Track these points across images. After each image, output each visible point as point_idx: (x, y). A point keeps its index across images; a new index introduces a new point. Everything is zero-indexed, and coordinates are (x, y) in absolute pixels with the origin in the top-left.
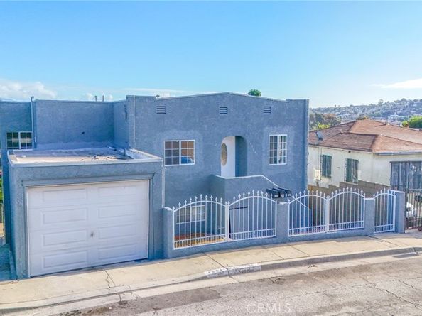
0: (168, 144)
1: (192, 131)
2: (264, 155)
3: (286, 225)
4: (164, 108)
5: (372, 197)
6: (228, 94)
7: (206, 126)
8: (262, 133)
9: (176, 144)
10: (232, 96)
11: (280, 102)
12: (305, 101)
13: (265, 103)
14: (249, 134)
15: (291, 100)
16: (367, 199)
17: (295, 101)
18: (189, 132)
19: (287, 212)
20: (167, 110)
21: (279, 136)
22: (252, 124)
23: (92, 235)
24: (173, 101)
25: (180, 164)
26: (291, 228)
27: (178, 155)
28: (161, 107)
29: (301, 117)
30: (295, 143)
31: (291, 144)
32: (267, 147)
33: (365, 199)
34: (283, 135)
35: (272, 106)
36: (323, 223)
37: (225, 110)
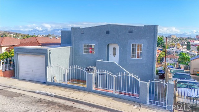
1: (94, 41)
2: (128, 53)
4: (83, 32)
6: (110, 24)
7: (99, 39)
8: (127, 43)
12: (155, 26)
13: (129, 28)
14: (120, 43)
16: (141, 82)
17: (148, 26)
18: (92, 41)
21: (137, 44)
22: (122, 38)
23: (33, 71)
29: (152, 35)
31: (145, 49)
32: (130, 50)
34: (140, 44)
35: (134, 29)
36: (113, 88)
37: (108, 32)
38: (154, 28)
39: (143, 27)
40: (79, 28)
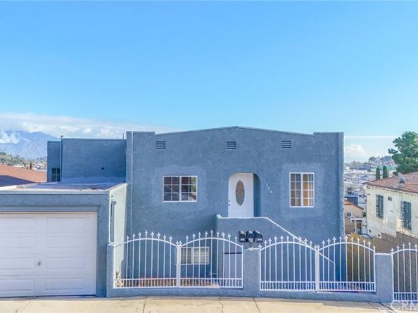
0: (167, 180)
1: (194, 167)
2: (283, 195)
3: (256, 275)
4: (164, 143)
5: (389, 252)
6: (237, 127)
7: (210, 162)
8: (280, 171)
9: (176, 180)
10: (240, 130)
11: (304, 136)
12: (337, 134)
13: (284, 138)
14: (262, 171)
15: (319, 134)
16: (378, 254)
17: (323, 134)
18: (190, 167)
19: (257, 260)
20: (167, 145)
21: (302, 174)
22: (267, 160)
23: (39, 264)
24: (174, 136)
25: (180, 201)
26: (263, 279)
27: (178, 192)
28: (161, 142)
29: (333, 153)
30: (325, 183)
31: (320, 183)
32: (287, 187)
33: (375, 254)
34: (308, 173)
35: (292, 140)
36: (314, 280)
37: (232, 145)
38: (337, 139)
39: (311, 136)
40: (151, 134)
